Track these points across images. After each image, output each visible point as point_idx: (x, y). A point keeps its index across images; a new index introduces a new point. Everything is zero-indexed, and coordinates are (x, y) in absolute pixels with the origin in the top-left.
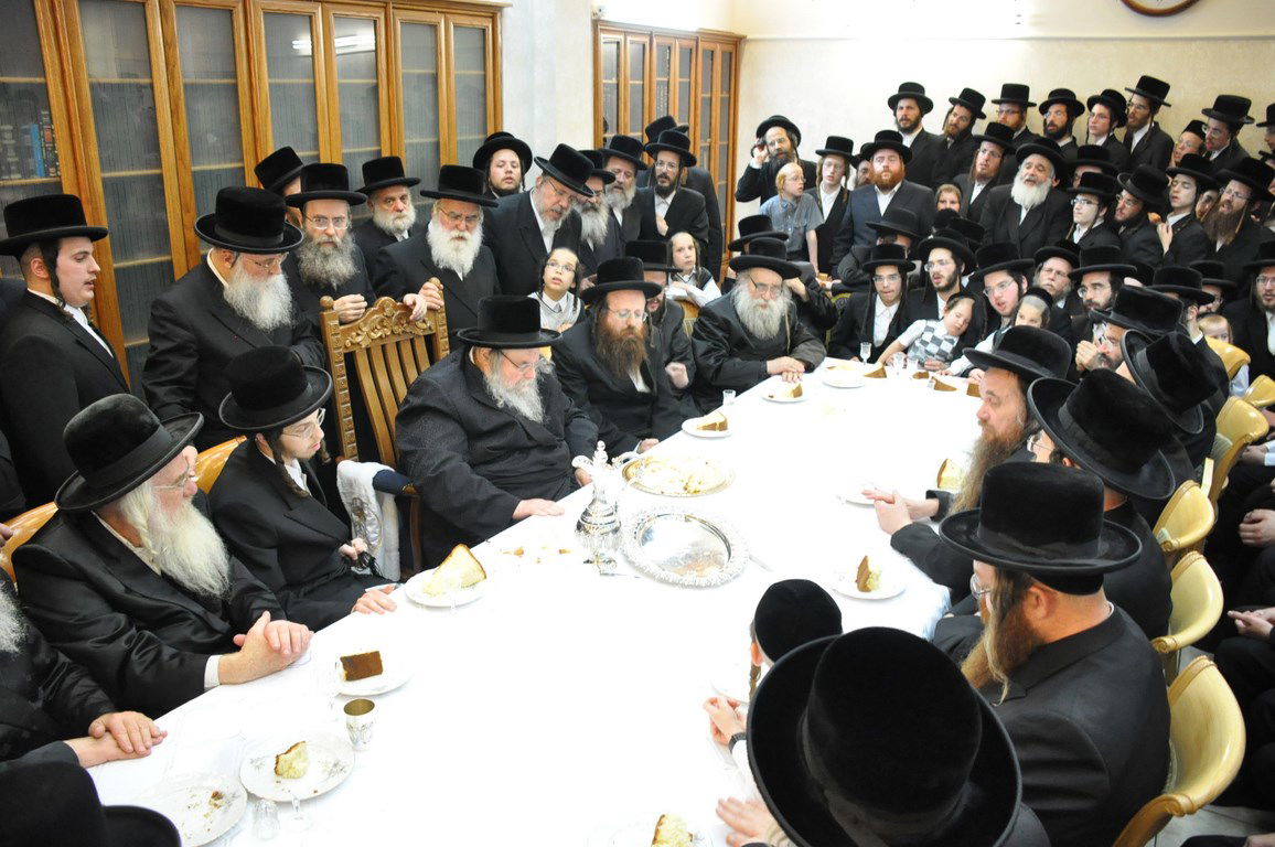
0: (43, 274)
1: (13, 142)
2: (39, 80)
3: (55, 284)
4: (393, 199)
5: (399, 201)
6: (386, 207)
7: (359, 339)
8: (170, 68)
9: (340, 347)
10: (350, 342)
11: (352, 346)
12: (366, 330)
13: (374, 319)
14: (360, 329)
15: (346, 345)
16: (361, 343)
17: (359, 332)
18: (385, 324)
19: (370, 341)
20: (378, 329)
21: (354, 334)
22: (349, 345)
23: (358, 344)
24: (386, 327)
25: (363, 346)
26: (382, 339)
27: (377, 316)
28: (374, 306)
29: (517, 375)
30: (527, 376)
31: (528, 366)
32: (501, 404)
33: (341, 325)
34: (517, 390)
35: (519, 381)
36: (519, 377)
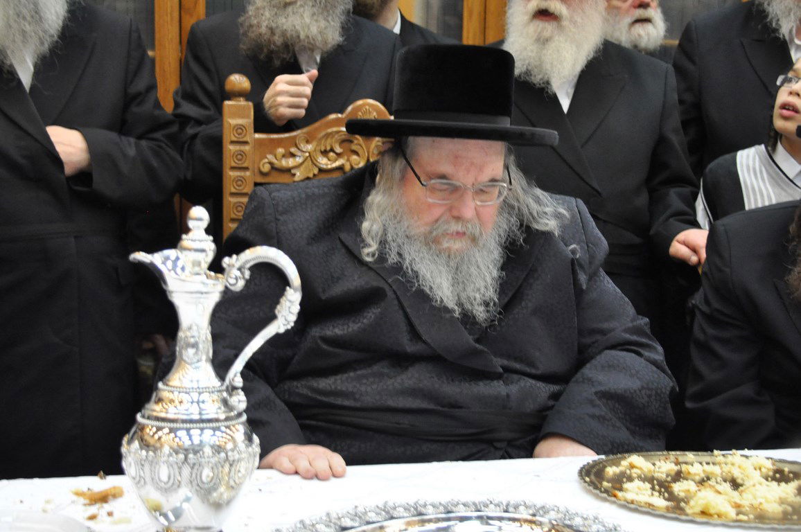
7: (291, 162)
9: (246, 169)
10: (271, 163)
11: (274, 173)
12: (310, 147)
13: (331, 133)
14: (296, 146)
15: (261, 167)
16: (293, 171)
17: (293, 150)
18: (354, 147)
19: (316, 171)
20: (337, 154)
21: (281, 151)
22: (266, 168)
23: (288, 171)
24: (356, 153)
25: (298, 177)
27: (340, 129)
28: (341, 112)
29: (430, 206)
30: (455, 213)
31: (455, 189)
32: (369, 252)
33: (257, 130)
34: (431, 241)
35: (437, 221)
36: (437, 212)
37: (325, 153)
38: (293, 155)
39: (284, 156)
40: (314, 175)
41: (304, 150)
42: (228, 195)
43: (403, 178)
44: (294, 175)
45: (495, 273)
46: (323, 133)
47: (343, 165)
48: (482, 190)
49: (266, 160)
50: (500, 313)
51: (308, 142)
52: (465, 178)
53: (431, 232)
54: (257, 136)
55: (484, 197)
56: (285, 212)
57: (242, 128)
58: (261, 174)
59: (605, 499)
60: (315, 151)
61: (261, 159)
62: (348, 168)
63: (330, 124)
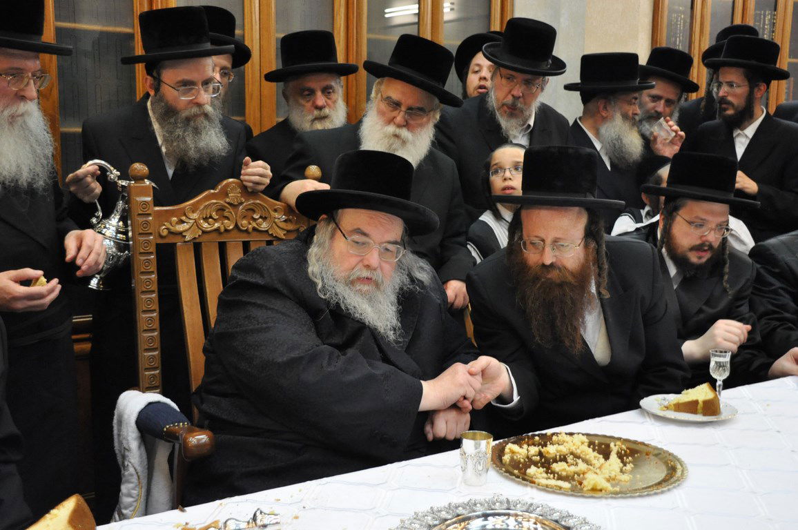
4: (312, 92)
5: (319, 94)
6: (302, 102)
7: (180, 228)
9: (151, 234)
10: (167, 229)
11: (172, 236)
12: (195, 216)
13: (209, 205)
14: (185, 215)
15: (161, 232)
16: (184, 234)
17: (184, 218)
18: (226, 214)
19: (200, 233)
20: (215, 220)
21: (175, 219)
22: (165, 233)
23: (180, 233)
24: (227, 218)
25: (188, 238)
26: (220, 233)
27: (215, 201)
28: (213, 189)
33: (156, 205)
34: (349, 283)
35: (353, 268)
37: (206, 219)
38: (183, 222)
39: (177, 223)
40: (199, 236)
41: (191, 218)
42: (138, 255)
43: (333, 237)
44: (185, 236)
46: (202, 207)
47: (219, 227)
49: (164, 227)
51: (193, 212)
53: (349, 277)
57: (146, 203)
58: (161, 237)
59: (526, 485)
60: (199, 218)
61: (160, 226)
62: (222, 229)
63: (206, 198)
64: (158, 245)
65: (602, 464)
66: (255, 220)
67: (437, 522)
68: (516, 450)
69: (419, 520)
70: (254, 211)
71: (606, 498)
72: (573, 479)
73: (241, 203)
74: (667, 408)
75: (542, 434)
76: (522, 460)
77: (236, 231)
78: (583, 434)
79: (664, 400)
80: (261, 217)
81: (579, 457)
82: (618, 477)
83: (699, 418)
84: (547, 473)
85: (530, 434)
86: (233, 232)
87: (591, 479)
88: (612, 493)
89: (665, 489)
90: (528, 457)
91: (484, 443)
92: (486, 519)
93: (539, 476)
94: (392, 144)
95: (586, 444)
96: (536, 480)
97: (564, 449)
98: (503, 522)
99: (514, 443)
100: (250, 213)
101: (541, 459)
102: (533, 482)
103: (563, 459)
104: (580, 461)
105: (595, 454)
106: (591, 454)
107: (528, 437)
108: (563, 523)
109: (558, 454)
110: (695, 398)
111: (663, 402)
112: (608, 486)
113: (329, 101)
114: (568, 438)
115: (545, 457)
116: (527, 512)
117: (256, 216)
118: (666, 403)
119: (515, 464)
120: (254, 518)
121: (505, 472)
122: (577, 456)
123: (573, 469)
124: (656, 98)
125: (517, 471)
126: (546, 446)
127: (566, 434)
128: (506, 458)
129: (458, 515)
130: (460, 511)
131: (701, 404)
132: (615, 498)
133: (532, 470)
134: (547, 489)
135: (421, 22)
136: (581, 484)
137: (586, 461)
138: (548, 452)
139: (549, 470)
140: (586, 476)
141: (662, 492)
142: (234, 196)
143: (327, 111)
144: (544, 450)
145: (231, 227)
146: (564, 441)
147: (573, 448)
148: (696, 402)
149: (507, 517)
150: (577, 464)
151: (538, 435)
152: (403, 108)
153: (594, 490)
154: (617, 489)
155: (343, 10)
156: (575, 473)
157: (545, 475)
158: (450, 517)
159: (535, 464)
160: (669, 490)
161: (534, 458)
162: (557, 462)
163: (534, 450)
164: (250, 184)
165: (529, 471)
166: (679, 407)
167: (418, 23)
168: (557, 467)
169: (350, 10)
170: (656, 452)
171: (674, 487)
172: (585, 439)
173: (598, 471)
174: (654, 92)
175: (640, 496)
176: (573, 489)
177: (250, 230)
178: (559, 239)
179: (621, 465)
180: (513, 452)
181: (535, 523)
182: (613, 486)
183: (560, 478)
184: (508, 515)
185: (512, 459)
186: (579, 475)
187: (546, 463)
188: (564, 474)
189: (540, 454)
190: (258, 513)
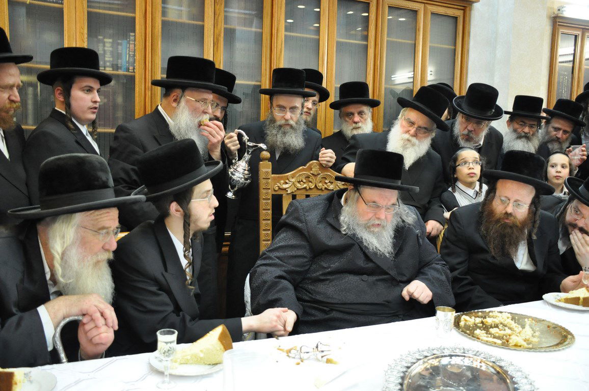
0: (62, 99)
1: (111, 49)
2: (131, 15)
3: (68, 105)
4: (353, 114)
5: (356, 115)
6: (347, 119)
8: (216, 17)
9: (269, 189)
10: (278, 186)
11: (280, 190)
12: (293, 180)
13: (301, 174)
14: (288, 179)
15: (275, 188)
17: (287, 181)
18: (310, 180)
19: (296, 189)
20: (304, 182)
21: (282, 181)
22: (277, 188)
23: (285, 189)
24: (311, 182)
25: (289, 192)
26: (307, 190)
27: (305, 172)
28: (305, 166)
29: (368, 213)
30: (377, 216)
31: (378, 207)
32: (344, 229)
34: (367, 227)
35: (370, 219)
36: (370, 215)
37: (299, 182)
38: (287, 183)
39: (283, 184)
40: (295, 191)
41: (291, 181)
43: (358, 200)
44: (287, 191)
45: (391, 240)
46: (298, 175)
47: (306, 187)
48: (388, 208)
49: (276, 185)
50: (394, 257)
51: (293, 178)
52: (382, 203)
53: (367, 224)
54: (273, 175)
55: (389, 211)
56: (307, 211)
57: (267, 172)
58: (275, 191)
59: (474, 340)
60: (295, 182)
61: (274, 185)
62: (308, 188)
63: (301, 171)
64: (273, 195)
65: (521, 331)
66: (326, 183)
67: (422, 358)
68: (468, 319)
69: (411, 355)
70: (326, 178)
71: (524, 351)
72: (503, 338)
73: (319, 174)
74: (560, 301)
75: (483, 312)
76: (471, 326)
77: (315, 189)
78: (509, 313)
79: (558, 296)
80: (330, 182)
81: (506, 326)
82: (531, 339)
83: (580, 308)
84: (487, 333)
85: (476, 311)
86: (313, 190)
87: (514, 340)
88: (528, 348)
89: (560, 348)
90: (475, 324)
91: (450, 313)
92: (451, 358)
93: (482, 335)
94: (406, 145)
95: (510, 319)
96: (481, 338)
97: (497, 321)
98: (462, 360)
99: (466, 315)
100: (324, 179)
101: (483, 326)
102: (478, 339)
103: (496, 326)
104: (506, 328)
105: (516, 324)
106: (513, 324)
107: (475, 312)
108: (498, 364)
109: (493, 323)
110: (577, 296)
111: (557, 297)
112: (525, 344)
113: (362, 119)
114: (499, 314)
115: (485, 324)
116: (475, 355)
117: (327, 181)
118: (559, 298)
119: (467, 327)
120: (317, 347)
121: (462, 331)
122: (505, 326)
123: (502, 332)
124: (557, 129)
125: (469, 331)
126: (486, 318)
127: (498, 312)
128: (462, 324)
129: (434, 354)
130: (435, 352)
131: (581, 300)
132: (529, 351)
133: (478, 332)
134: (487, 343)
135: (415, 82)
136: (508, 341)
137: (510, 328)
138: (487, 322)
139: (488, 332)
140: (511, 337)
141: (559, 350)
142: (315, 170)
143: (360, 124)
144: (484, 320)
145: (313, 187)
146: (496, 316)
147: (502, 321)
148: (578, 299)
149: (463, 358)
150: (505, 330)
151: (481, 312)
152: (416, 126)
153: (516, 345)
154: (530, 346)
155: (372, 72)
156: (504, 335)
157: (486, 335)
158: (429, 355)
159: (480, 328)
160: (563, 349)
161: (479, 325)
162: (492, 328)
163: (478, 320)
164: (325, 162)
165: (475, 332)
166: (567, 301)
167: (413, 82)
168: (493, 331)
169: (376, 72)
170: (554, 326)
171: (567, 348)
172: (509, 315)
173: (518, 334)
174: (557, 125)
175: (545, 351)
176: (503, 344)
177: (323, 189)
178: (518, 200)
179: (532, 332)
180: (466, 321)
181: (480, 362)
182: (528, 344)
183: (495, 337)
184: (465, 356)
185: (465, 325)
186: (506, 336)
187: (486, 328)
188: (497, 335)
189: (482, 322)
190: (319, 344)
